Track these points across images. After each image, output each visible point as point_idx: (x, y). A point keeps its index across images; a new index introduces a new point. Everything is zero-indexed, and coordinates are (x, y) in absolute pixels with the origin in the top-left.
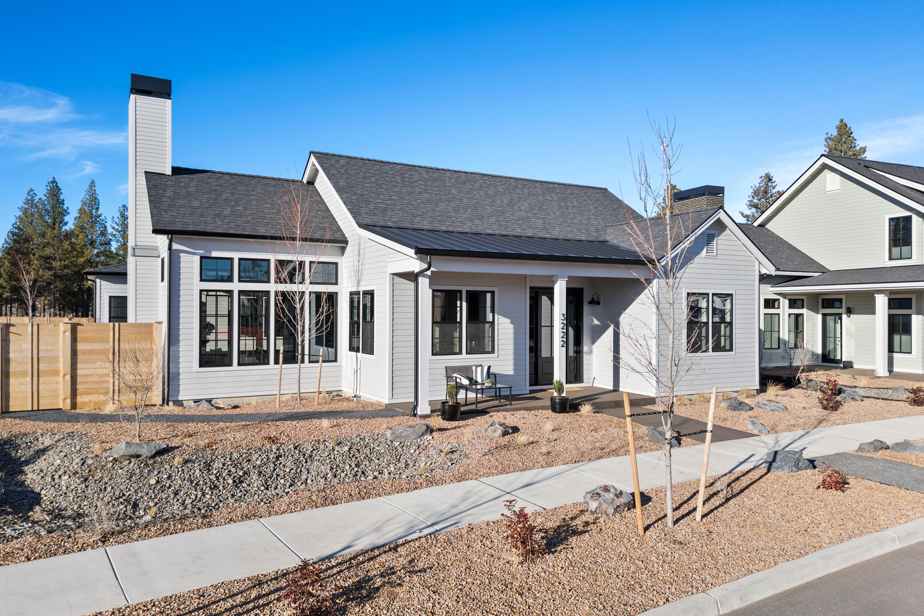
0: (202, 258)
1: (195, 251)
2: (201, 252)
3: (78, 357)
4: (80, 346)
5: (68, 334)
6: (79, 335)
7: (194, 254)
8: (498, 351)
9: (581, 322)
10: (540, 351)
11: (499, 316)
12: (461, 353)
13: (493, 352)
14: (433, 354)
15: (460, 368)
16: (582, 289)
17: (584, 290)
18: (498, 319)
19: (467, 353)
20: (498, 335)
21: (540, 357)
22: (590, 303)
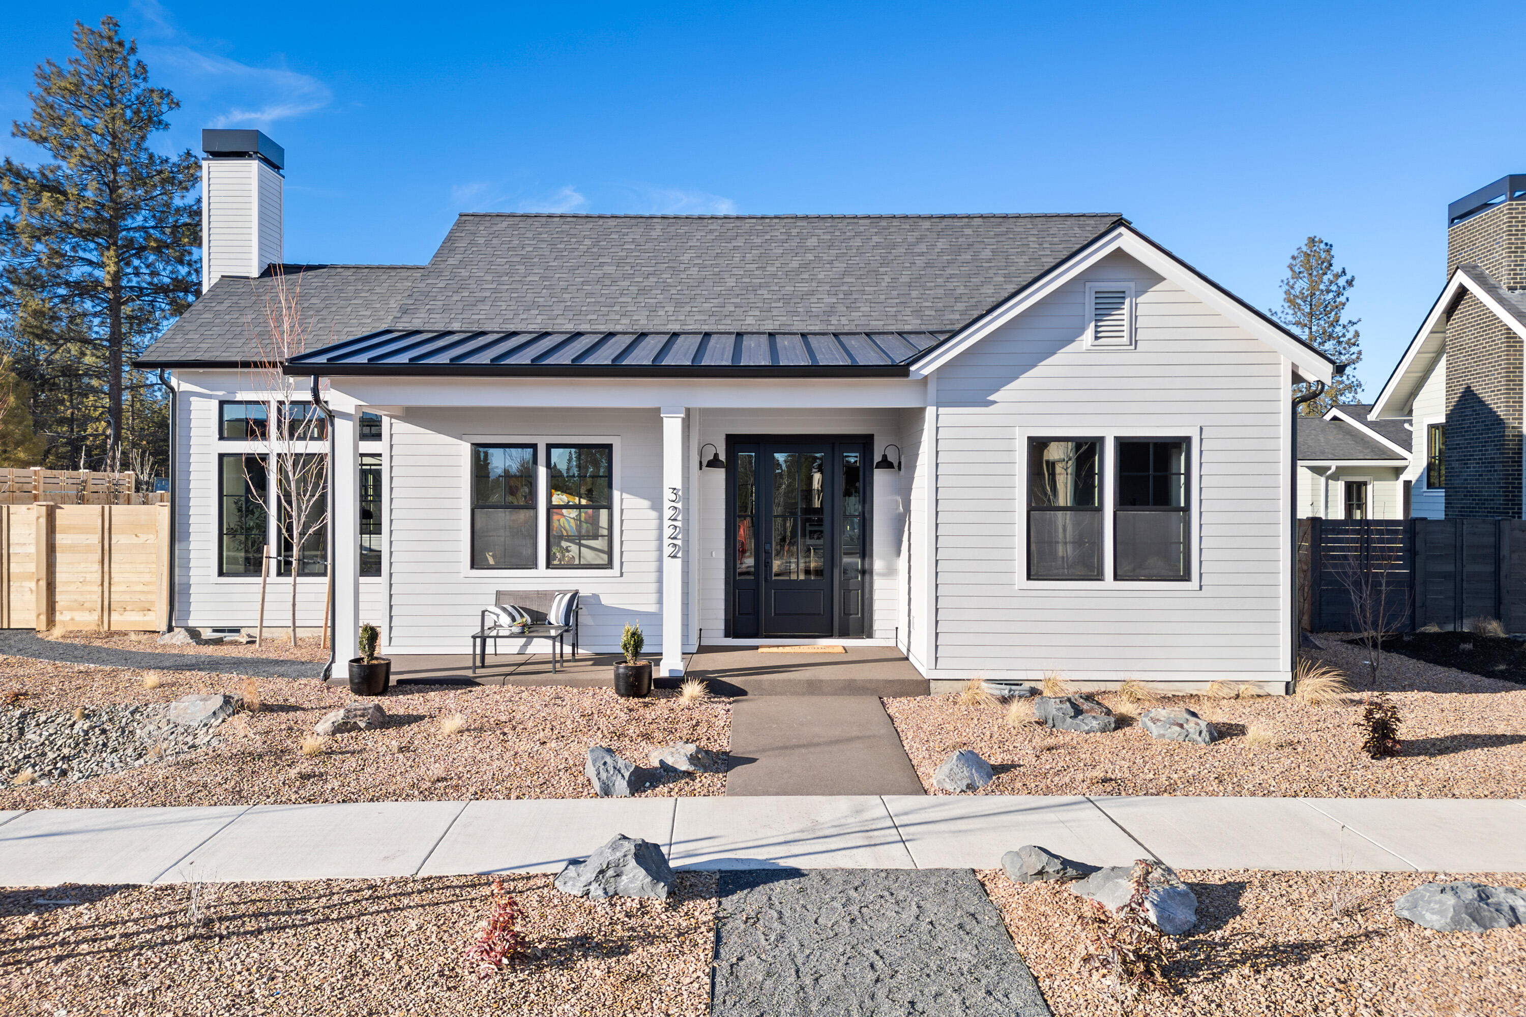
0: (222, 403)
1: (211, 393)
2: (221, 393)
3: (58, 555)
4: (61, 539)
5: (43, 521)
6: (59, 522)
7: (210, 397)
8: (622, 563)
9: (867, 506)
10: (766, 566)
11: (625, 495)
12: (534, 565)
13: (609, 565)
14: (472, 567)
15: (526, 595)
16: (871, 437)
17: (875, 438)
18: (622, 500)
19: (549, 565)
20: (622, 531)
21: (766, 578)
22: (879, 466)
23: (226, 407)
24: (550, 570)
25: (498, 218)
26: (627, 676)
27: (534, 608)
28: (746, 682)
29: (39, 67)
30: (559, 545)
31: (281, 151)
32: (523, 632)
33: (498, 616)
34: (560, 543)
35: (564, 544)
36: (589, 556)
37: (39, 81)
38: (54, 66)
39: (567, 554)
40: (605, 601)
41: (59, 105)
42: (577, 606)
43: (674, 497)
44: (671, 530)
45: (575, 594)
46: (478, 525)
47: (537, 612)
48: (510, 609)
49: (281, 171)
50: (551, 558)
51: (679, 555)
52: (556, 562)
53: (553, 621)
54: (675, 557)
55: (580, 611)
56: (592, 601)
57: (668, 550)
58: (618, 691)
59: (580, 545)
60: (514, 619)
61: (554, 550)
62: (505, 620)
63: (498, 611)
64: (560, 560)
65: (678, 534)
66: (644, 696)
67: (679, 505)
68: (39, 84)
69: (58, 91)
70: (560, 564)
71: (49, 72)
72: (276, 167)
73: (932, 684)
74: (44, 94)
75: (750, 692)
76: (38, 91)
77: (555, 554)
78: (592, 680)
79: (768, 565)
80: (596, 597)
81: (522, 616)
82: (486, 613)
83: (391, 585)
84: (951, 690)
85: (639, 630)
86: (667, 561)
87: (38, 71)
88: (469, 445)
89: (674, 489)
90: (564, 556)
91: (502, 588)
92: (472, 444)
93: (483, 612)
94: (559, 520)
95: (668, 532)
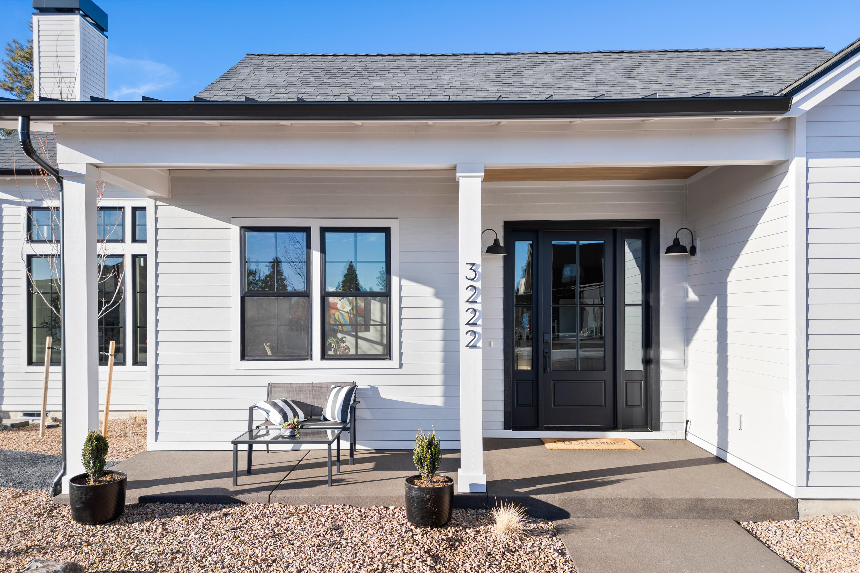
0: (30, 210)
2: (28, 200)
7: (19, 204)
8: (401, 354)
9: (653, 295)
10: (545, 357)
11: (404, 282)
12: (309, 356)
13: (387, 355)
14: (243, 357)
15: (299, 388)
16: (656, 223)
17: (661, 223)
18: (401, 287)
19: (324, 356)
20: (401, 320)
21: (545, 369)
22: (669, 250)
23: (34, 213)
24: (325, 362)
25: (280, 57)
26: (422, 502)
27: (309, 401)
28: (565, 501)
29: (9, 45)
30: (335, 336)
31: (104, 16)
32: (293, 436)
33: (268, 412)
34: (336, 334)
35: (340, 336)
36: (365, 347)
37: (8, 53)
38: (17, 43)
39: (342, 345)
40: (384, 393)
41: (22, 68)
42: (355, 401)
43: (472, 275)
44: (470, 315)
45: (353, 389)
46: (249, 314)
47: (312, 406)
48: (281, 404)
49: (105, 33)
50: (327, 348)
51: (479, 344)
52: (332, 353)
53: (328, 417)
54: (474, 347)
55: (357, 406)
56: (370, 393)
57: (464, 339)
58: (411, 517)
59: (357, 337)
60: (285, 418)
61: (330, 341)
62: (276, 417)
63: (268, 407)
64: (335, 350)
65: (478, 319)
66: (444, 526)
67: (478, 285)
68: (8, 54)
69: (19, 58)
70: (335, 355)
71: (14, 47)
72: (101, 28)
73: (801, 505)
74: (11, 61)
75: (572, 514)
76: (7, 59)
77: (330, 344)
78: (376, 498)
79: (547, 356)
80: (374, 389)
81: (296, 414)
82: (255, 411)
83: (157, 377)
84: (824, 512)
85: (436, 439)
86: (464, 352)
87: (8, 47)
88: (238, 228)
89: (473, 265)
90: (339, 346)
91: (274, 380)
92: (241, 228)
93: (251, 409)
94: (334, 314)
95: (464, 317)
